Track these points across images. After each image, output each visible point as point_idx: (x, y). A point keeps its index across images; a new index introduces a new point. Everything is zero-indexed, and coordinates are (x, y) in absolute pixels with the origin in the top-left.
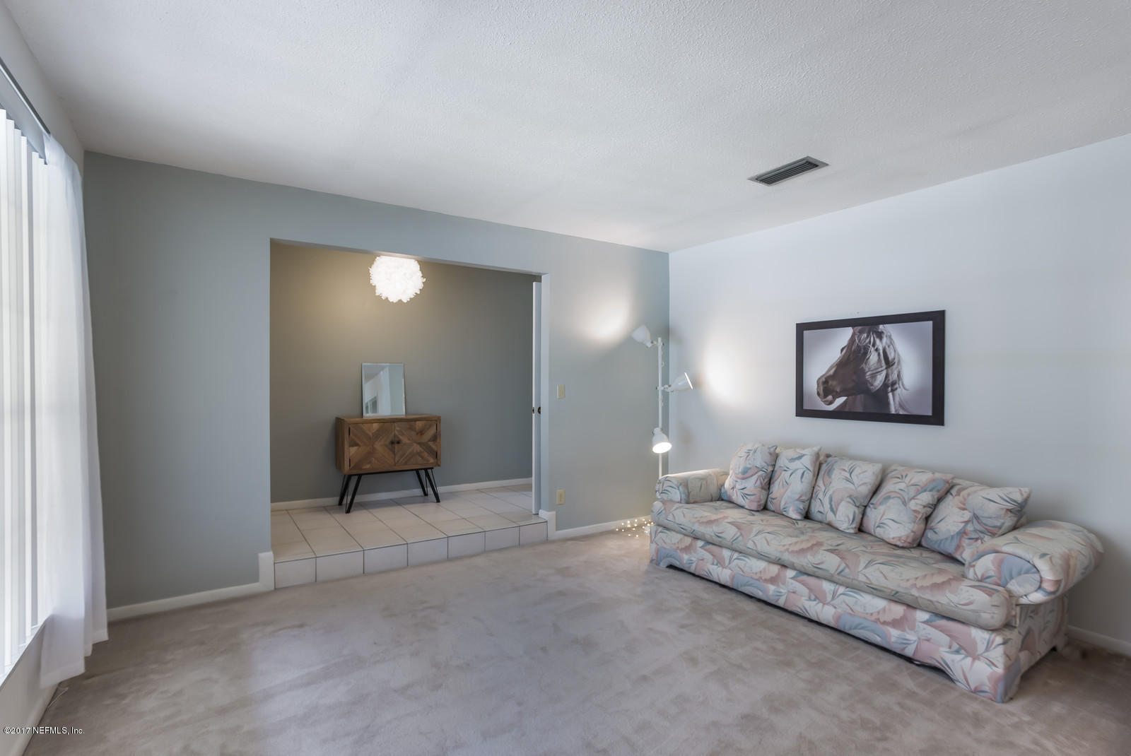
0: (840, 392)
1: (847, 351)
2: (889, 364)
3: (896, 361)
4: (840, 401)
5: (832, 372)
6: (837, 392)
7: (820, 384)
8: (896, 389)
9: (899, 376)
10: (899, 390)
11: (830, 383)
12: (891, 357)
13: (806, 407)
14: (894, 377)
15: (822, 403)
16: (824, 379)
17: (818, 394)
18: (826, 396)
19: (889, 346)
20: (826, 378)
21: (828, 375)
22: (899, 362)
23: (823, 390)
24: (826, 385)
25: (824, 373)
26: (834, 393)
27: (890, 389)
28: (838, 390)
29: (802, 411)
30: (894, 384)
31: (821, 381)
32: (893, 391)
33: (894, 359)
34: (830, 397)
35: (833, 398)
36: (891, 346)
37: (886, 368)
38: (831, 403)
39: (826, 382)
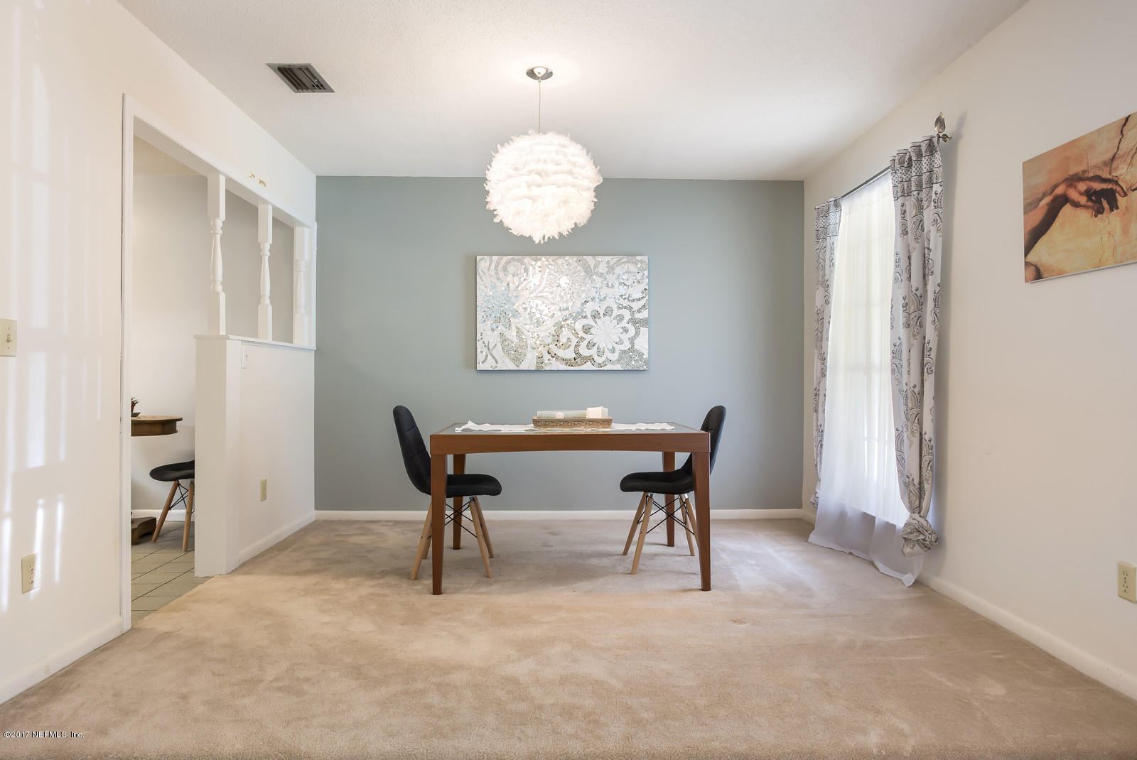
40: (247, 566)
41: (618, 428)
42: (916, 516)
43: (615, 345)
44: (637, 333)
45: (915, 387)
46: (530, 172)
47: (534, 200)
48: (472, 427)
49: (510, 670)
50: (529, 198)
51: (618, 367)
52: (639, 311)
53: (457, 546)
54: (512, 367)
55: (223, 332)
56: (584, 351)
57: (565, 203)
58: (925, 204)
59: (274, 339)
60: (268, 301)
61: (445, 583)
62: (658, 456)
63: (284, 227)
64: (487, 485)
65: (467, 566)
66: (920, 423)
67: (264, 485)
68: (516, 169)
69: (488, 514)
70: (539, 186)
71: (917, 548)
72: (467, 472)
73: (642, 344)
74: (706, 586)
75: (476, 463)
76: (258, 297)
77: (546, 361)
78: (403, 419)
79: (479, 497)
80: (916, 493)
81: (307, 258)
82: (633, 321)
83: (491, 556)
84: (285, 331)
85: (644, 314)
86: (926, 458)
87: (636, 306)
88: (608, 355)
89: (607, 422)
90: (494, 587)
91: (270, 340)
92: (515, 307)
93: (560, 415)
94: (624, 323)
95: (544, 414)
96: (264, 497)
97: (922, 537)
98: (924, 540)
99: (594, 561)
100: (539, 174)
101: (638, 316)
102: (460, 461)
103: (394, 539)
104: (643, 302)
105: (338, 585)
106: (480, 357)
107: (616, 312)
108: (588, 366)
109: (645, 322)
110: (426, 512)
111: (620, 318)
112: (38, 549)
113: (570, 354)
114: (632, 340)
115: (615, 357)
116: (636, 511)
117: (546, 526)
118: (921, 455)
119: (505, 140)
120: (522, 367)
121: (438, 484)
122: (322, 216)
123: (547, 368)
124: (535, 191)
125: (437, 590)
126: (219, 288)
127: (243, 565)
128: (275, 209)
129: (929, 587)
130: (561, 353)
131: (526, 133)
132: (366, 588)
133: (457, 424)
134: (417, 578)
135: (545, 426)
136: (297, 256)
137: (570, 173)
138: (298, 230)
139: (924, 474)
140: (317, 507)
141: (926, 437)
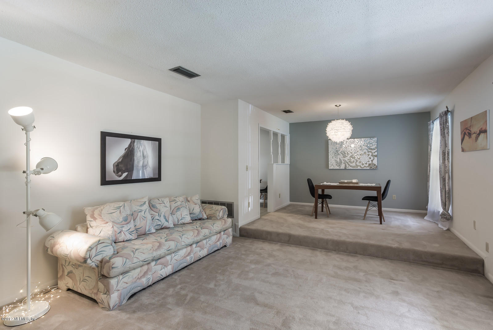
0: (125, 170)
1: (128, 150)
2: (144, 157)
3: (147, 156)
4: (125, 175)
5: (120, 160)
6: (123, 170)
7: (115, 166)
8: (147, 168)
9: (147, 162)
10: (148, 168)
11: (120, 166)
12: (145, 154)
13: (108, 179)
14: (146, 163)
15: (116, 176)
16: (116, 164)
17: (114, 172)
18: (118, 173)
19: (144, 150)
20: (117, 163)
21: (119, 161)
22: (148, 157)
23: (117, 170)
24: (118, 167)
25: (117, 160)
26: (122, 171)
27: (144, 168)
28: (124, 169)
29: (104, 182)
30: (146, 166)
31: (115, 165)
32: (146, 169)
33: (146, 155)
34: (120, 173)
35: (122, 173)
36: (145, 150)
37: (143, 159)
38: (120, 176)
39: (117, 165)
40: (277, 211)
41: (361, 185)
42: (444, 211)
43: (367, 162)
44: (373, 159)
45: (443, 176)
46: (335, 130)
47: (336, 135)
48: (325, 183)
49: (328, 230)
50: (335, 135)
51: (368, 168)
52: (374, 153)
53: (322, 211)
54: (338, 168)
55: (272, 163)
56: (358, 164)
57: (343, 135)
58: (445, 128)
59: (281, 163)
60: (280, 154)
61: (318, 217)
62: (375, 192)
63: (283, 137)
64: (329, 197)
65: (323, 215)
66: (445, 186)
67: (280, 194)
68: (332, 129)
69: (329, 205)
70: (337, 132)
71: (444, 219)
72: (325, 194)
73: (375, 162)
74: (381, 223)
75: (327, 192)
76: (278, 154)
77: (347, 167)
78: (309, 181)
79: (327, 199)
80: (444, 205)
81: (287, 143)
82: (372, 155)
83: (330, 214)
84: (283, 161)
85: (376, 153)
86: (447, 196)
87: (373, 151)
88: (365, 165)
89: (357, 183)
90: (329, 219)
91: (280, 163)
92: (339, 153)
93: (346, 181)
94: (370, 156)
95: (342, 181)
96: (280, 197)
97: (445, 216)
98: (446, 217)
99: (355, 217)
100: (337, 130)
101: (374, 154)
102: (323, 191)
103: (307, 209)
104: (376, 150)
105: (296, 216)
106: (330, 166)
107: (367, 153)
108: (359, 168)
109: (376, 156)
110: (314, 204)
111: (369, 155)
112: (250, 201)
113: (354, 164)
114: (372, 161)
115: (367, 165)
116: (366, 207)
117: (347, 209)
118: (445, 195)
119: (330, 121)
120: (340, 168)
121: (316, 196)
122: (291, 133)
123: (347, 168)
124: (336, 133)
125: (316, 218)
126: (272, 154)
127: (276, 211)
128: (281, 134)
129: (450, 231)
130: (351, 164)
131: (334, 120)
132: (301, 216)
133: (322, 183)
134: (312, 216)
135: (342, 184)
136: (285, 142)
137: (344, 129)
138: (285, 136)
139: (446, 200)
140: (290, 201)
141: (446, 190)
